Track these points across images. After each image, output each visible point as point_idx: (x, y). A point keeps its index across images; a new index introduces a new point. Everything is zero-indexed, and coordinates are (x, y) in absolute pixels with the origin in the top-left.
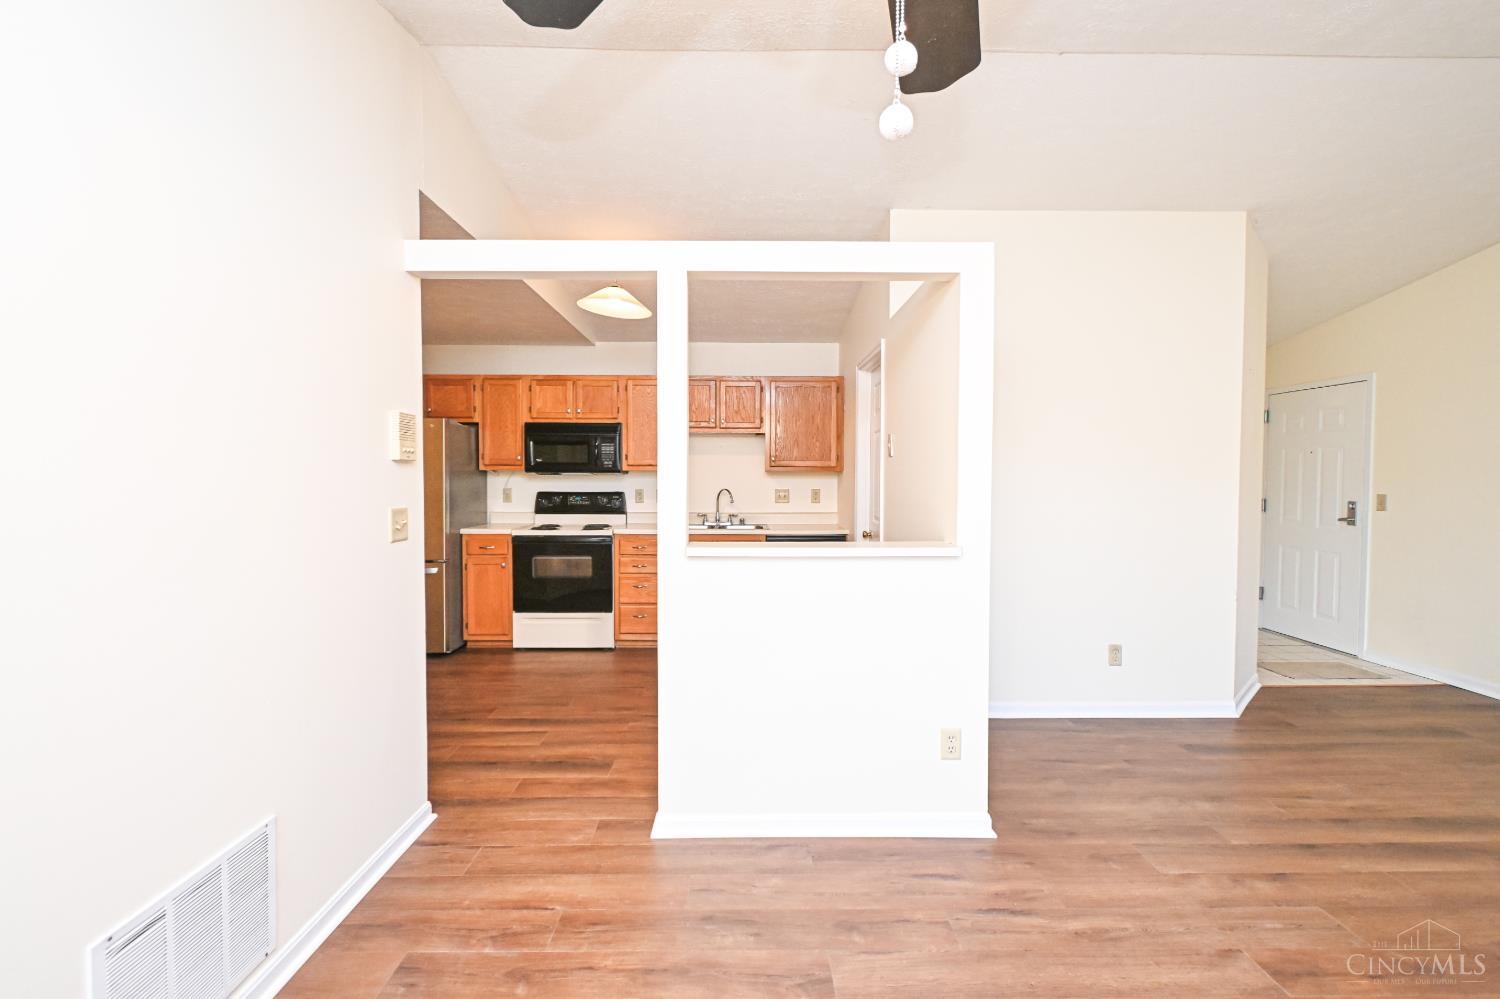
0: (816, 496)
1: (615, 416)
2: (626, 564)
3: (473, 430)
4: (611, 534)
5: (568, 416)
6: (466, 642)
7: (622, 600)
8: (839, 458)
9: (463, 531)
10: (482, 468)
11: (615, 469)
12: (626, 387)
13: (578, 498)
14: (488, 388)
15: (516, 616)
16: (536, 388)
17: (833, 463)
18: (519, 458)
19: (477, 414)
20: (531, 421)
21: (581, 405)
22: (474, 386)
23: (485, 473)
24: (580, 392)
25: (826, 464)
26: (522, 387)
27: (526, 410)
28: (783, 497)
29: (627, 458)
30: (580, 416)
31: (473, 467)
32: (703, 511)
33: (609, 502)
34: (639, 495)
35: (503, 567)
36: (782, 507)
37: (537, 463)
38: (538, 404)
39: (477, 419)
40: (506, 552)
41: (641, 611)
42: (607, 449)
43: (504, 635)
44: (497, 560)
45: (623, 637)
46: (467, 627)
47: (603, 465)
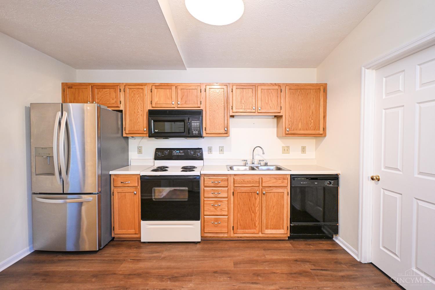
0: (304, 149)
1: (199, 106)
2: (208, 191)
3: (120, 114)
4: (199, 174)
5: (173, 106)
6: (114, 238)
7: (205, 214)
8: (324, 129)
9: (111, 173)
10: (124, 135)
11: (200, 136)
12: (205, 90)
13: (178, 152)
14: (128, 90)
15: (143, 222)
16: (155, 91)
17: (321, 132)
18: (145, 129)
19: (121, 105)
20: (152, 109)
21: (180, 100)
22: (120, 89)
23: (127, 138)
24: (179, 91)
25: (317, 132)
26: (147, 90)
27: (149, 102)
28: (286, 150)
29: (205, 130)
30: (179, 106)
31: (120, 135)
32: (245, 159)
33: (195, 153)
34: (210, 150)
35: (135, 194)
36: (286, 156)
37: (155, 133)
38: (156, 100)
39: (122, 108)
40: (137, 185)
41: (216, 220)
42: (195, 124)
43: (135, 234)
44: (132, 190)
45: (206, 235)
46: (114, 230)
47: (192, 133)
